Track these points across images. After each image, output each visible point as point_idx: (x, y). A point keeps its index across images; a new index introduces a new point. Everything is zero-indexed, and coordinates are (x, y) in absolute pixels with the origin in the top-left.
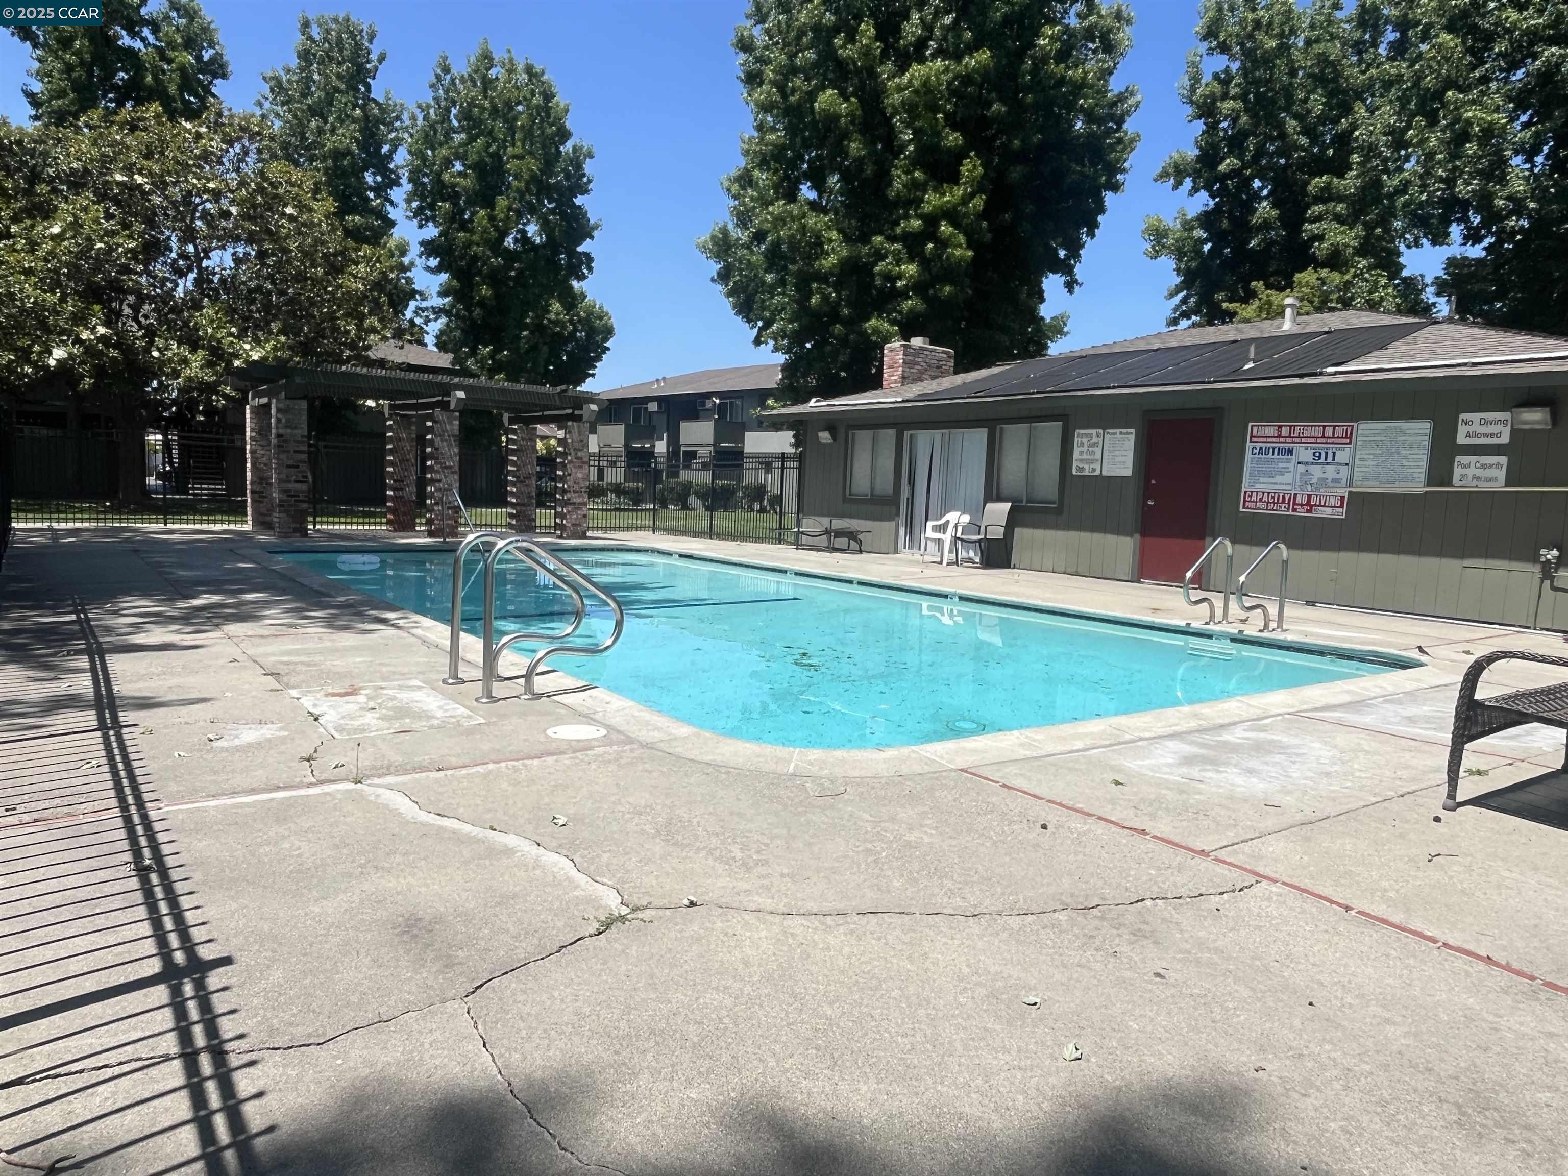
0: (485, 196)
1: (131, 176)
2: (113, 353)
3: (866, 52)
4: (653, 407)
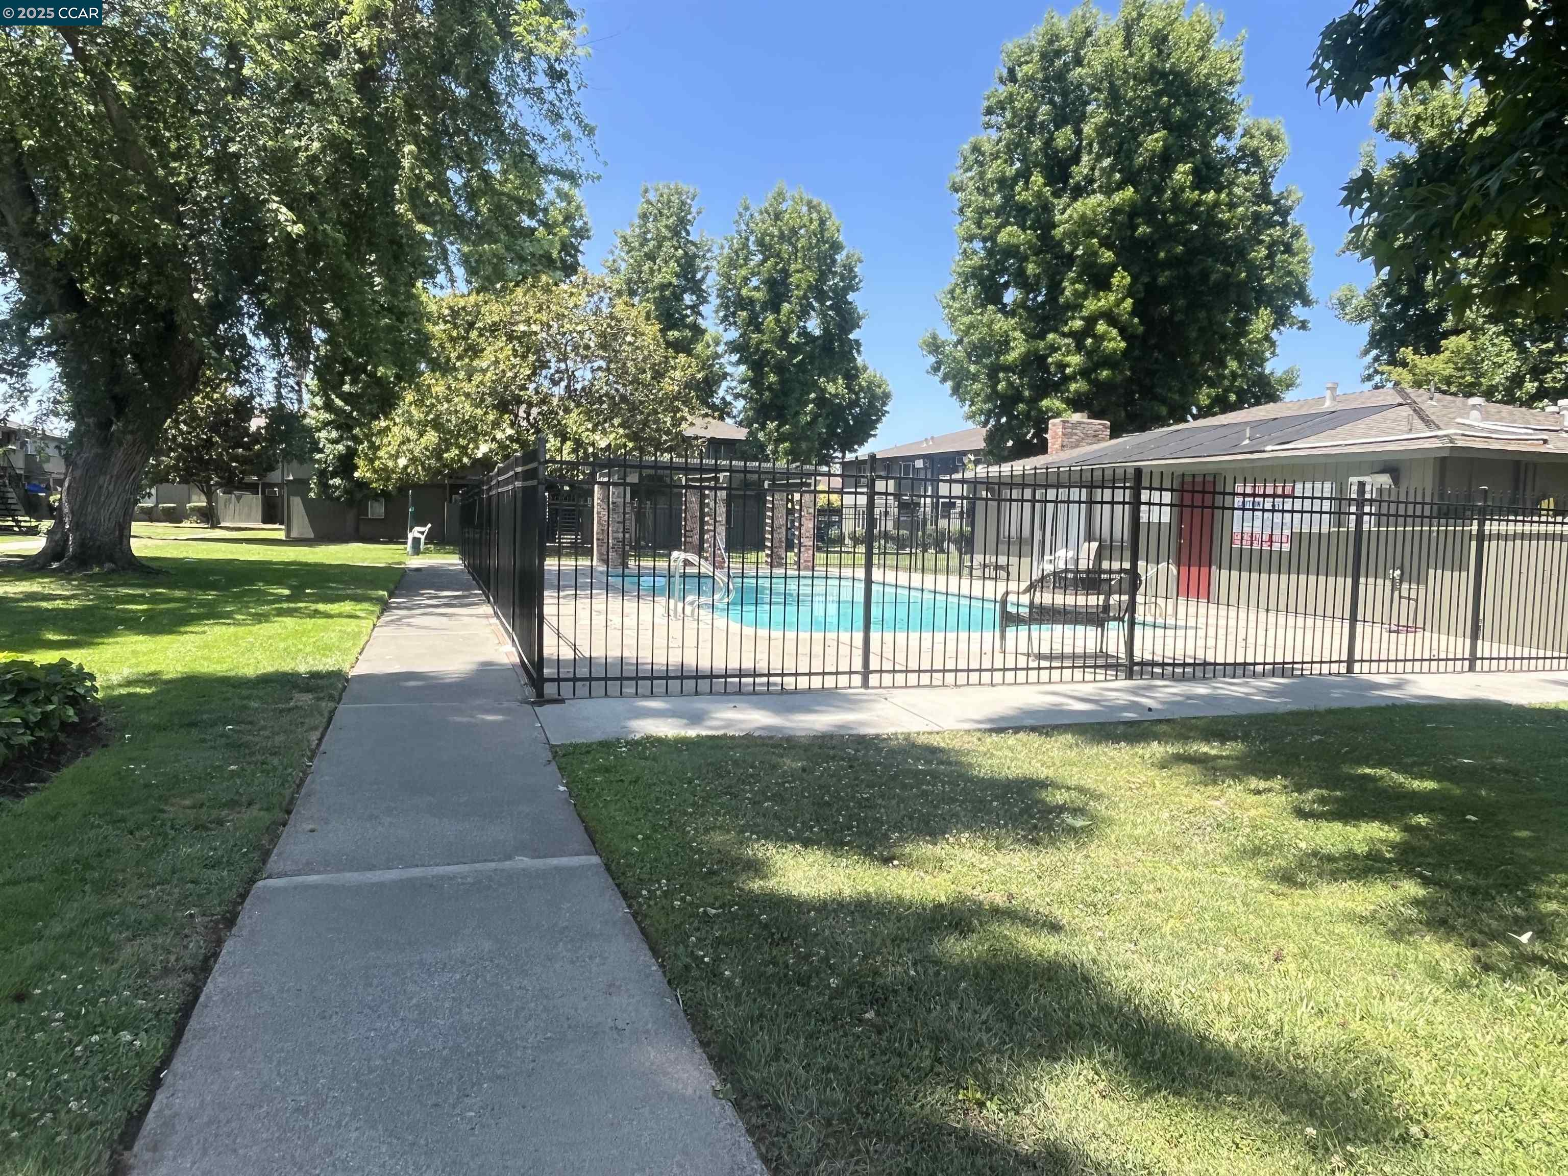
0: (774, 305)
1: (529, 325)
2: (516, 446)
3: (1039, 195)
4: (919, 464)
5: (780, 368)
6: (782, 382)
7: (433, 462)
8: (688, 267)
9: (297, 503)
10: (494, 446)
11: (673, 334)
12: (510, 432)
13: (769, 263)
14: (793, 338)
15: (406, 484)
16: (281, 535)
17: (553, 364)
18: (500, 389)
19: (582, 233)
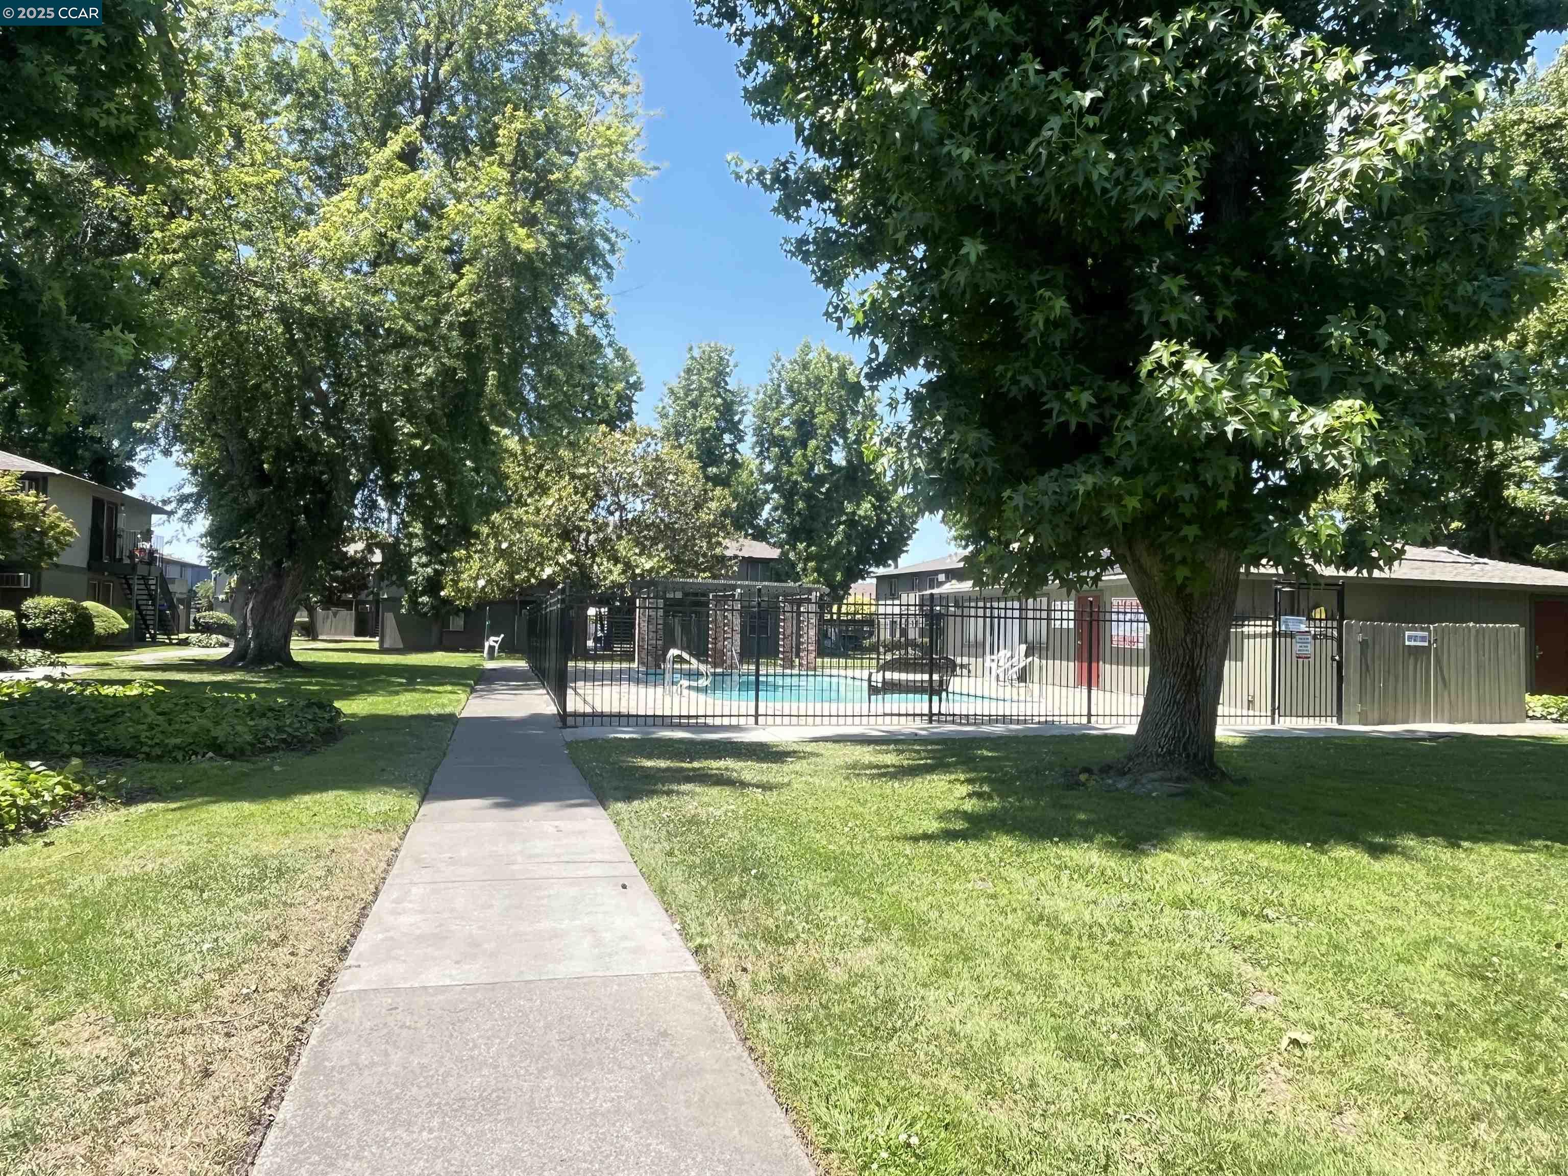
0: (802, 442)
1: (588, 467)
5: (808, 496)
6: (809, 507)
7: (506, 582)
8: (727, 411)
9: (390, 620)
10: (557, 569)
11: (712, 470)
12: (570, 557)
13: (796, 407)
14: (819, 469)
15: (483, 602)
16: (376, 646)
17: (609, 498)
18: (563, 521)
19: (637, 386)
